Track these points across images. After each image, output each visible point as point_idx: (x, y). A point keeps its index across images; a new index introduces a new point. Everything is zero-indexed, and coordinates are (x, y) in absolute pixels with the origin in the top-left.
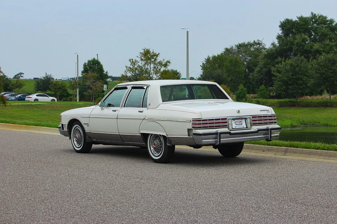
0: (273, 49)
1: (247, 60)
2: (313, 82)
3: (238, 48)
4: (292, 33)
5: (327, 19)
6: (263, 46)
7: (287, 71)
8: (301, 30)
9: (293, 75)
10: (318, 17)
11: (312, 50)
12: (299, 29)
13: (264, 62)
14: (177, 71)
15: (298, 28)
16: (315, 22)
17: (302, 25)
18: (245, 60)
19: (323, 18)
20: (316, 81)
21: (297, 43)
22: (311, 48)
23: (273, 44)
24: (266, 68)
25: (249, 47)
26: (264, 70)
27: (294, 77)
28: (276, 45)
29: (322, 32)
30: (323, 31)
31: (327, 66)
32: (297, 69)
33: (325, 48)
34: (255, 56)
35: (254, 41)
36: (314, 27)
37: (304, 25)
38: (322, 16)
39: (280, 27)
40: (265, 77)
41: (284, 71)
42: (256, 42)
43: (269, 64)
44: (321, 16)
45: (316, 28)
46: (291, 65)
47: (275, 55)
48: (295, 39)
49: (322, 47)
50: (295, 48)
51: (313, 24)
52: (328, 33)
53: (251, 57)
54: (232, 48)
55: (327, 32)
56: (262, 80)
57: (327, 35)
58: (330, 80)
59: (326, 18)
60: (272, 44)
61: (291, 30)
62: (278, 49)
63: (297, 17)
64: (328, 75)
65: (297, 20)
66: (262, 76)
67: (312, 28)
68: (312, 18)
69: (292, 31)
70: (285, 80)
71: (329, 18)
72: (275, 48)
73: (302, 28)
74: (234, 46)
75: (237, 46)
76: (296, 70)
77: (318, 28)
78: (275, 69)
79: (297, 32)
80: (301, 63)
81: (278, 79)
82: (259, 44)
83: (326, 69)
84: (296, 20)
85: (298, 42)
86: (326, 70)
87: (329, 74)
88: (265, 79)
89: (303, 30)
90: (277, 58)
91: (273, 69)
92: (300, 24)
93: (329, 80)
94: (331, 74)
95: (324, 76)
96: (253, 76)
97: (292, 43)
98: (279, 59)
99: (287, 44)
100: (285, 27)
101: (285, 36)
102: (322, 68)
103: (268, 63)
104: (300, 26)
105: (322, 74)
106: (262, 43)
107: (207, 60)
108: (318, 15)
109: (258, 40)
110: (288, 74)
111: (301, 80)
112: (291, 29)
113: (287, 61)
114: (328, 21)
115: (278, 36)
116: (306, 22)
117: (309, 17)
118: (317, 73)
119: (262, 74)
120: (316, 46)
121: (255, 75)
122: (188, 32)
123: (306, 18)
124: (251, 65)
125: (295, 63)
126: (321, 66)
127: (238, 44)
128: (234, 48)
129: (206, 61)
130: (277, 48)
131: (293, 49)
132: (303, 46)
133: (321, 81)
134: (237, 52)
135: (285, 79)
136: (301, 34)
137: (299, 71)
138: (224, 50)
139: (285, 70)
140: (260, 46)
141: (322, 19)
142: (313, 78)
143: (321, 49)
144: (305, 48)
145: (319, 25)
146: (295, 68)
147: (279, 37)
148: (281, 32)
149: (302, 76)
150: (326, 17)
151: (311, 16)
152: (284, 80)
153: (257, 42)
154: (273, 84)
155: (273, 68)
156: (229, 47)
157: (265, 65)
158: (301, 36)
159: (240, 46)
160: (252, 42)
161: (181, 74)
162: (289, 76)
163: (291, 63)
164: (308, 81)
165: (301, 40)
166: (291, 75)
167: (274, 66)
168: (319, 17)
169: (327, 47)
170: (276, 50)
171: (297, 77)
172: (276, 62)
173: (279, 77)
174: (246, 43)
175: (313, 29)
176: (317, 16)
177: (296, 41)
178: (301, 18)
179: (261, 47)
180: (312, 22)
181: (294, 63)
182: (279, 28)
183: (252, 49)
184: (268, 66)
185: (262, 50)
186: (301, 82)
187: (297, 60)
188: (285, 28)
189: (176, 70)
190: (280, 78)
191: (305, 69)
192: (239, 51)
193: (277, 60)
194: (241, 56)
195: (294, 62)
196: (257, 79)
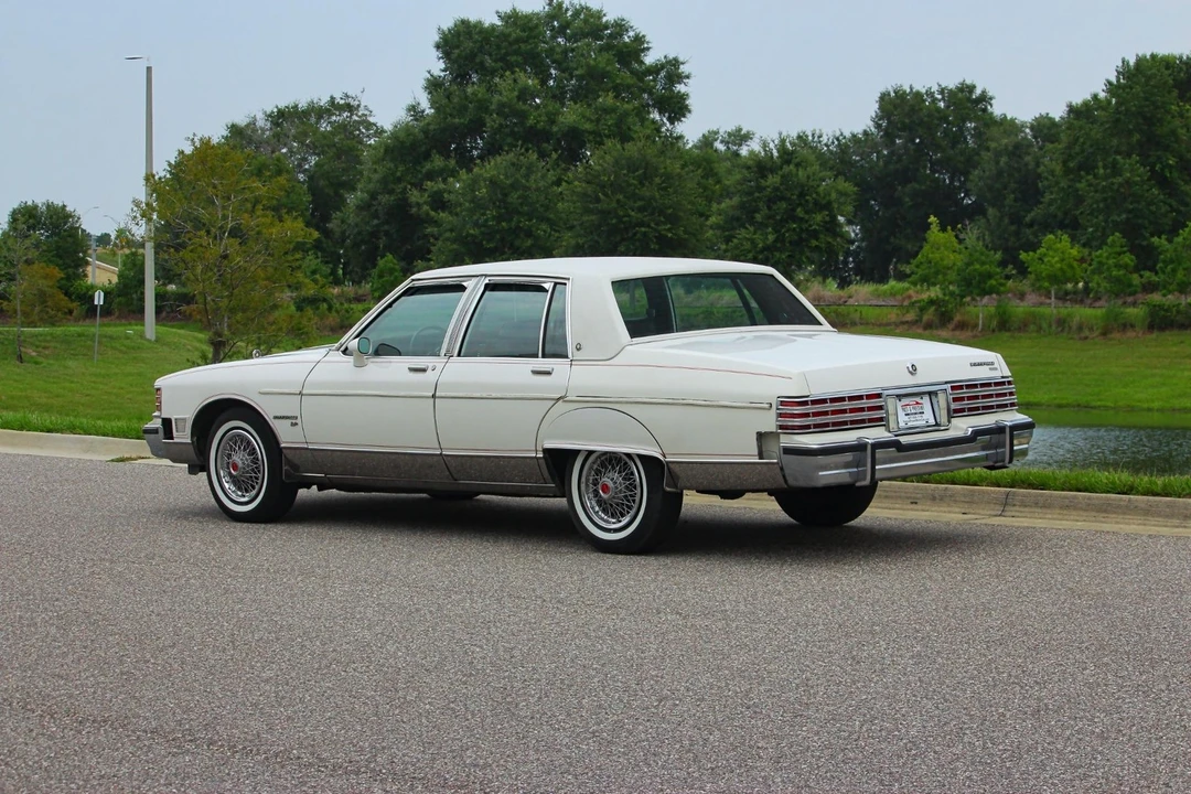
0: (413, 126)
1: (307, 167)
2: (573, 242)
3: (276, 124)
4: (482, 69)
5: (604, 19)
6: (364, 115)
7: (478, 205)
8: (513, 58)
9: (499, 219)
10: (570, 13)
11: (555, 129)
12: (507, 54)
13: (381, 171)
14: (64, 206)
15: (503, 51)
16: (561, 31)
17: (518, 41)
18: (300, 166)
19: (592, 16)
20: (584, 239)
21: (502, 105)
22: (553, 122)
23: (413, 109)
24: (391, 192)
25: (313, 120)
26: (384, 199)
27: (504, 224)
28: (423, 111)
29: (588, 65)
30: (592, 62)
31: (623, 185)
32: (514, 197)
33: (598, 120)
34: (334, 150)
35: (332, 98)
36: (558, 50)
37: (525, 41)
38: (587, 8)
39: (438, 47)
40: (386, 227)
41: (467, 204)
42: (338, 100)
43: (399, 180)
44: (583, 8)
45: (565, 51)
46: (493, 183)
47: (423, 149)
48: (491, 89)
49: (589, 120)
50: (492, 121)
51: (554, 37)
52: (608, 68)
53: (318, 155)
54: (253, 123)
55: (607, 65)
56: (374, 234)
57: (604, 74)
58: (635, 234)
59: (599, 15)
60: (409, 110)
61: (478, 60)
62: (432, 127)
63: (497, 12)
64: (629, 216)
65: (499, 23)
66: (376, 222)
67: (551, 52)
68: (551, 17)
69: (482, 63)
70: (472, 235)
71: (610, 17)
72: (422, 124)
73: (516, 53)
74: (260, 116)
75: (270, 116)
76: (509, 200)
77: (573, 50)
78: (422, 196)
79: (500, 64)
80: (527, 176)
81: (448, 234)
82: (349, 108)
83: (621, 197)
84: (493, 25)
85: (505, 99)
86: (618, 201)
87: (633, 213)
88: (387, 234)
89: (520, 59)
90: (427, 156)
91: (415, 196)
92: (511, 39)
93: (630, 234)
94: (639, 215)
95: (614, 221)
96: (343, 222)
97: (483, 106)
98: (438, 162)
99: (462, 110)
100: (458, 47)
101: (454, 80)
102: (606, 195)
103: (399, 174)
104: (511, 44)
105: (605, 214)
106: (359, 106)
107: (175, 167)
108: (572, 5)
109: (347, 96)
110: (484, 214)
111: (529, 234)
112: (476, 55)
113: (476, 170)
114: (606, 27)
115: (428, 80)
116: (531, 29)
117: (538, 14)
118: (587, 211)
119: (375, 216)
120: (570, 114)
121: (352, 219)
122: (149, 69)
123: (528, 17)
124: (322, 183)
125: (507, 177)
126: (603, 187)
127: (275, 110)
128: (261, 123)
129: (170, 172)
130: (428, 124)
131: (484, 125)
132: (523, 116)
133: (601, 241)
134: (274, 136)
135: (472, 232)
136: (513, 73)
137: (521, 204)
138: (225, 133)
139: (472, 201)
140: (350, 117)
141: (586, 21)
142: (572, 228)
143: (588, 126)
144: (531, 122)
145: (576, 42)
146: (506, 195)
147: (433, 85)
148: (443, 66)
149: (530, 220)
150: (601, 11)
151: (547, 7)
152: (468, 235)
153: (342, 102)
154: (429, 252)
155: (415, 192)
156: (242, 121)
157: (387, 184)
158: (515, 81)
159: (281, 117)
160: (324, 101)
161: (79, 218)
162: (486, 221)
163: (494, 176)
164: (552, 238)
165: (516, 93)
166: (494, 218)
167: (419, 186)
168: (577, 13)
169: (608, 117)
170: (425, 131)
171: (513, 224)
172: (424, 171)
173: (449, 227)
174: (303, 105)
175: (557, 57)
176: (567, 10)
177: (497, 98)
178: (513, 19)
179: (355, 118)
180: (551, 31)
181: (502, 177)
182: (435, 54)
183: (324, 127)
184: (399, 188)
185: (360, 130)
186: (529, 242)
187: (513, 164)
188: (457, 51)
189: (61, 204)
190: (452, 230)
191: (542, 198)
192: (277, 136)
193: (428, 166)
194: (284, 151)
195: (503, 171)
196: (359, 233)
